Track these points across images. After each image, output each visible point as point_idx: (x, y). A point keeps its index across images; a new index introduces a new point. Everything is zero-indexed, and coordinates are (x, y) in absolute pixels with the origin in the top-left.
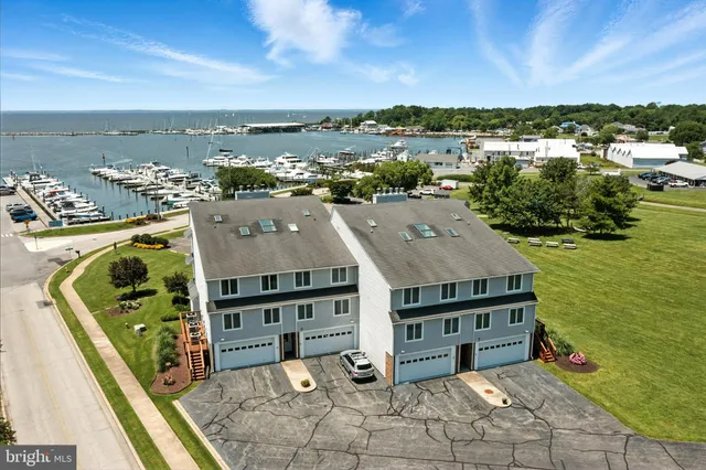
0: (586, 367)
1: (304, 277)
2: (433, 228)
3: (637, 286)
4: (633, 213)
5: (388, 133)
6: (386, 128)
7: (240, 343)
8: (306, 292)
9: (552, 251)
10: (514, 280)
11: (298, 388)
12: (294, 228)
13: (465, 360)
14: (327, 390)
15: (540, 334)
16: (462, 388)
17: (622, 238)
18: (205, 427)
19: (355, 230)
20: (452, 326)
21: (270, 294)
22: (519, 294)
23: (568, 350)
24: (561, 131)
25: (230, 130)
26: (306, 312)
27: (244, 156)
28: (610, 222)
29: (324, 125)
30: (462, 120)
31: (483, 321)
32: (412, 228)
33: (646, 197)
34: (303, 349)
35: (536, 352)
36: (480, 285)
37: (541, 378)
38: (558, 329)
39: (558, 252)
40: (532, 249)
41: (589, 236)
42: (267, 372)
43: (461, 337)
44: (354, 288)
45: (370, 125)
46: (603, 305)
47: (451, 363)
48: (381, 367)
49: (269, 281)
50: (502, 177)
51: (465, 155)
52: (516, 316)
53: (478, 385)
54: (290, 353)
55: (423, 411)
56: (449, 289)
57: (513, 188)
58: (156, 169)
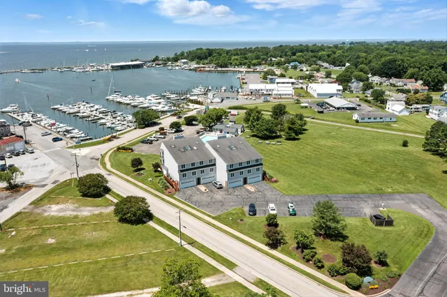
0: (276, 181)
1: (201, 163)
2: (235, 147)
3: (296, 158)
4: (305, 127)
5: (195, 70)
6: (194, 65)
7: (187, 181)
8: (202, 166)
9: (273, 146)
10: (257, 160)
11: (204, 191)
12: (195, 148)
13: (245, 182)
14: (212, 191)
15: (264, 174)
16: (245, 188)
17: (298, 139)
18: (185, 200)
19: (214, 149)
20: (241, 173)
21: (194, 168)
22: (258, 164)
23: (272, 177)
24: (290, 67)
25: (101, 68)
26: (202, 172)
27: (130, 96)
28: (293, 134)
29: (156, 62)
30: (237, 60)
31: (249, 172)
32: (229, 147)
33: (316, 117)
34: (202, 181)
35: (263, 179)
36: (248, 162)
37: (265, 185)
38: (269, 172)
39: (275, 146)
40: (266, 146)
41: (287, 139)
42: (194, 188)
43: (244, 176)
44: (215, 165)
45: (184, 63)
46: (285, 165)
47: (242, 183)
48: (224, 185)
49: (193, 164)
50: (255, 118)
51: (240, 90)
52: (258, 170)
53: (248, 187)
54: (199, 183)
55: (236, 193)
56: (241, 164)
57: (260, 122)
58: (88, 105)
